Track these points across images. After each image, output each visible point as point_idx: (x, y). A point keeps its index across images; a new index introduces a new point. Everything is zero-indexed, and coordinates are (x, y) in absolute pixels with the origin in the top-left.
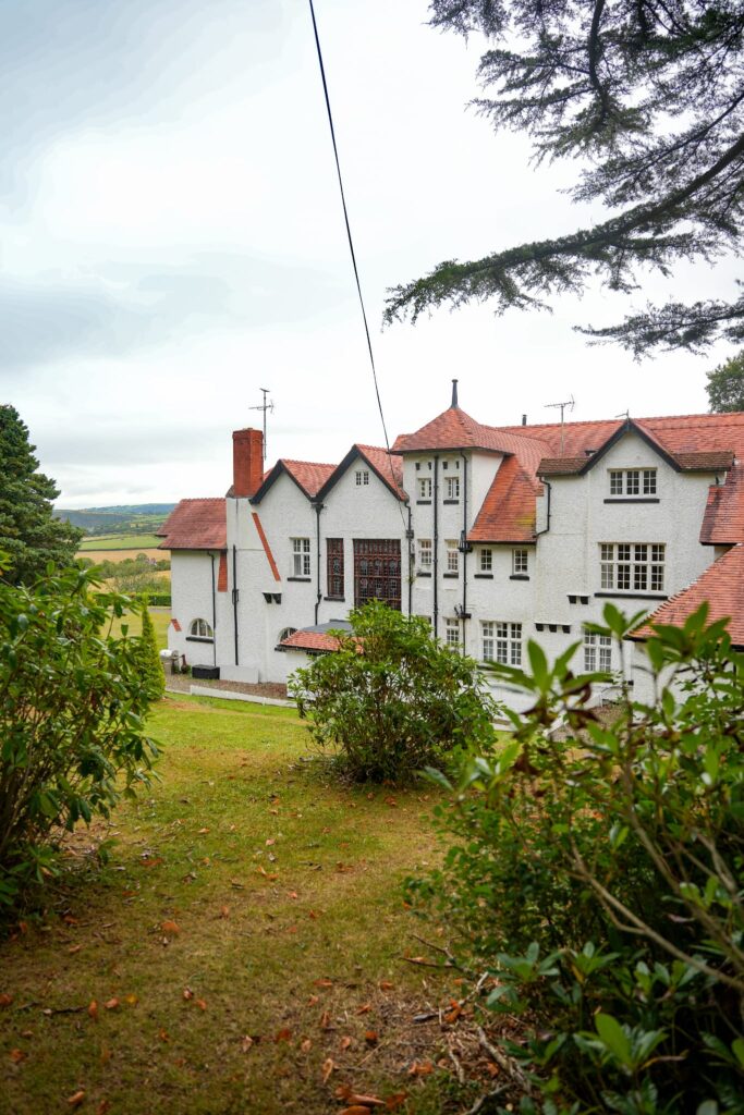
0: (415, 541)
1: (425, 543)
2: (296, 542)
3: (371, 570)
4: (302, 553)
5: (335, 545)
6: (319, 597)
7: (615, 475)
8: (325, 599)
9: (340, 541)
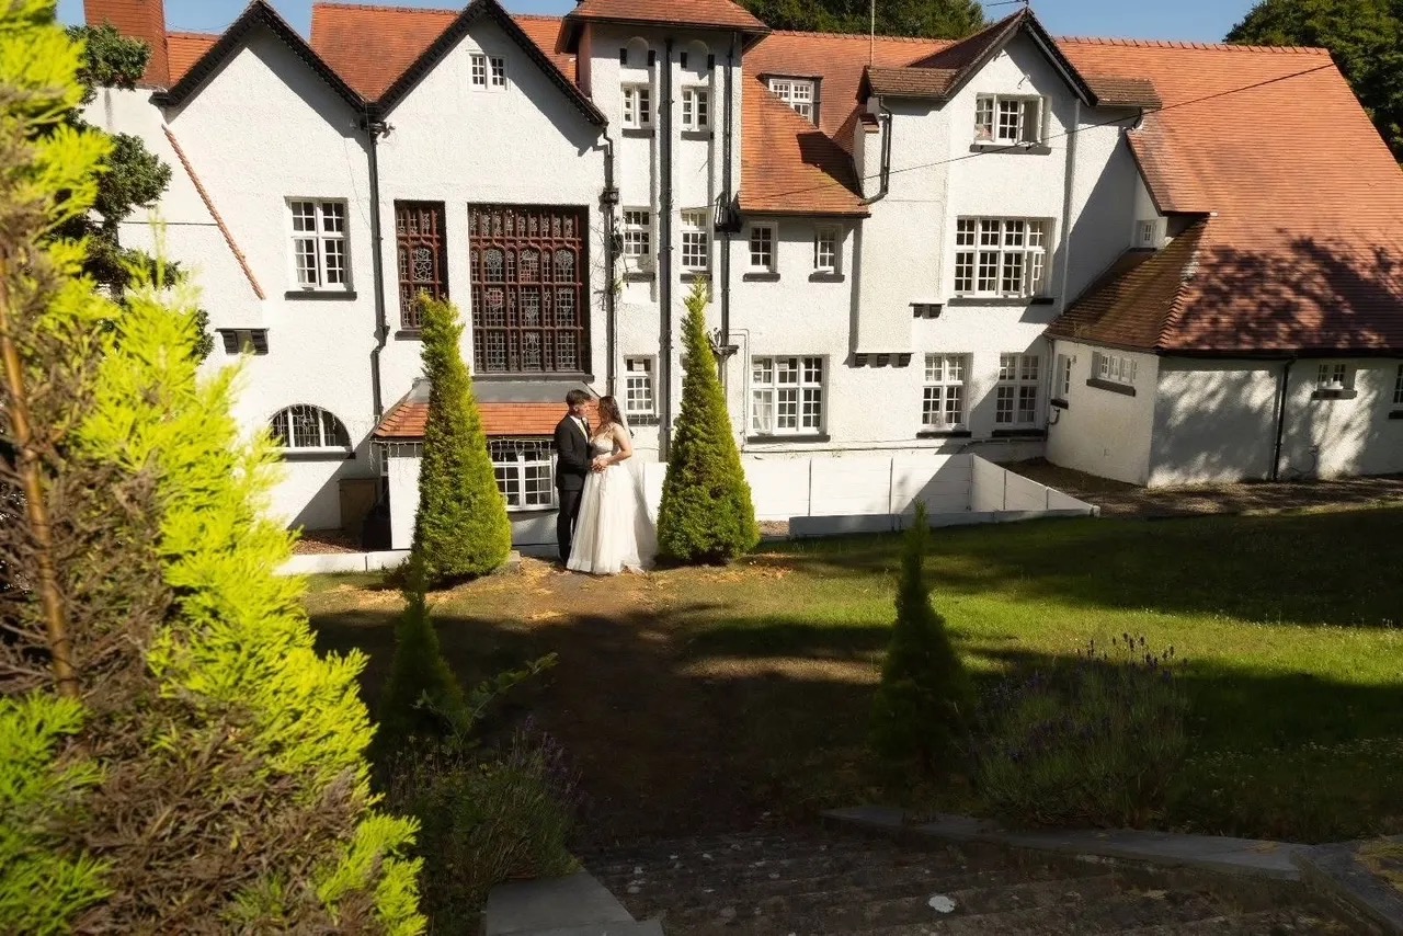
0: (618, 211)
1: (642, 217)
2: (303, 208)
3: (509, 270)
4: (321, 234)
5: (422, 217)
6: (382, 331)
7: (985, 102)
8: (400, 336)
9: (437, 208)
